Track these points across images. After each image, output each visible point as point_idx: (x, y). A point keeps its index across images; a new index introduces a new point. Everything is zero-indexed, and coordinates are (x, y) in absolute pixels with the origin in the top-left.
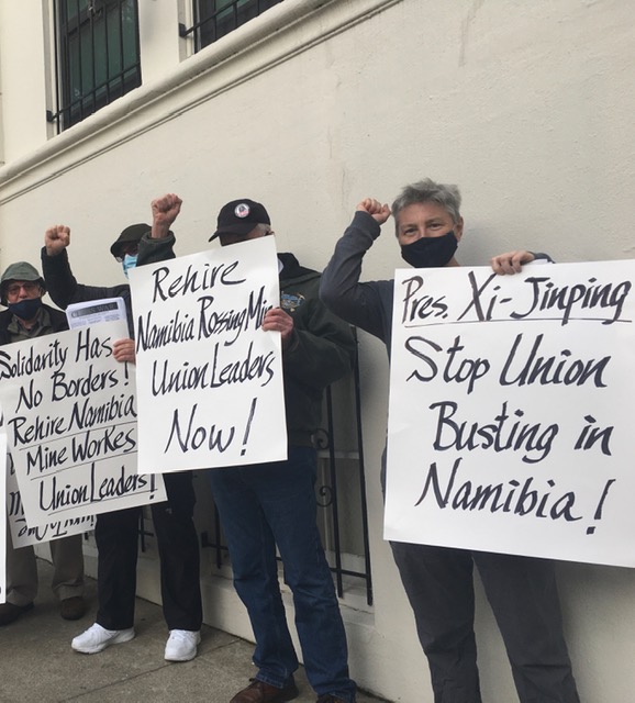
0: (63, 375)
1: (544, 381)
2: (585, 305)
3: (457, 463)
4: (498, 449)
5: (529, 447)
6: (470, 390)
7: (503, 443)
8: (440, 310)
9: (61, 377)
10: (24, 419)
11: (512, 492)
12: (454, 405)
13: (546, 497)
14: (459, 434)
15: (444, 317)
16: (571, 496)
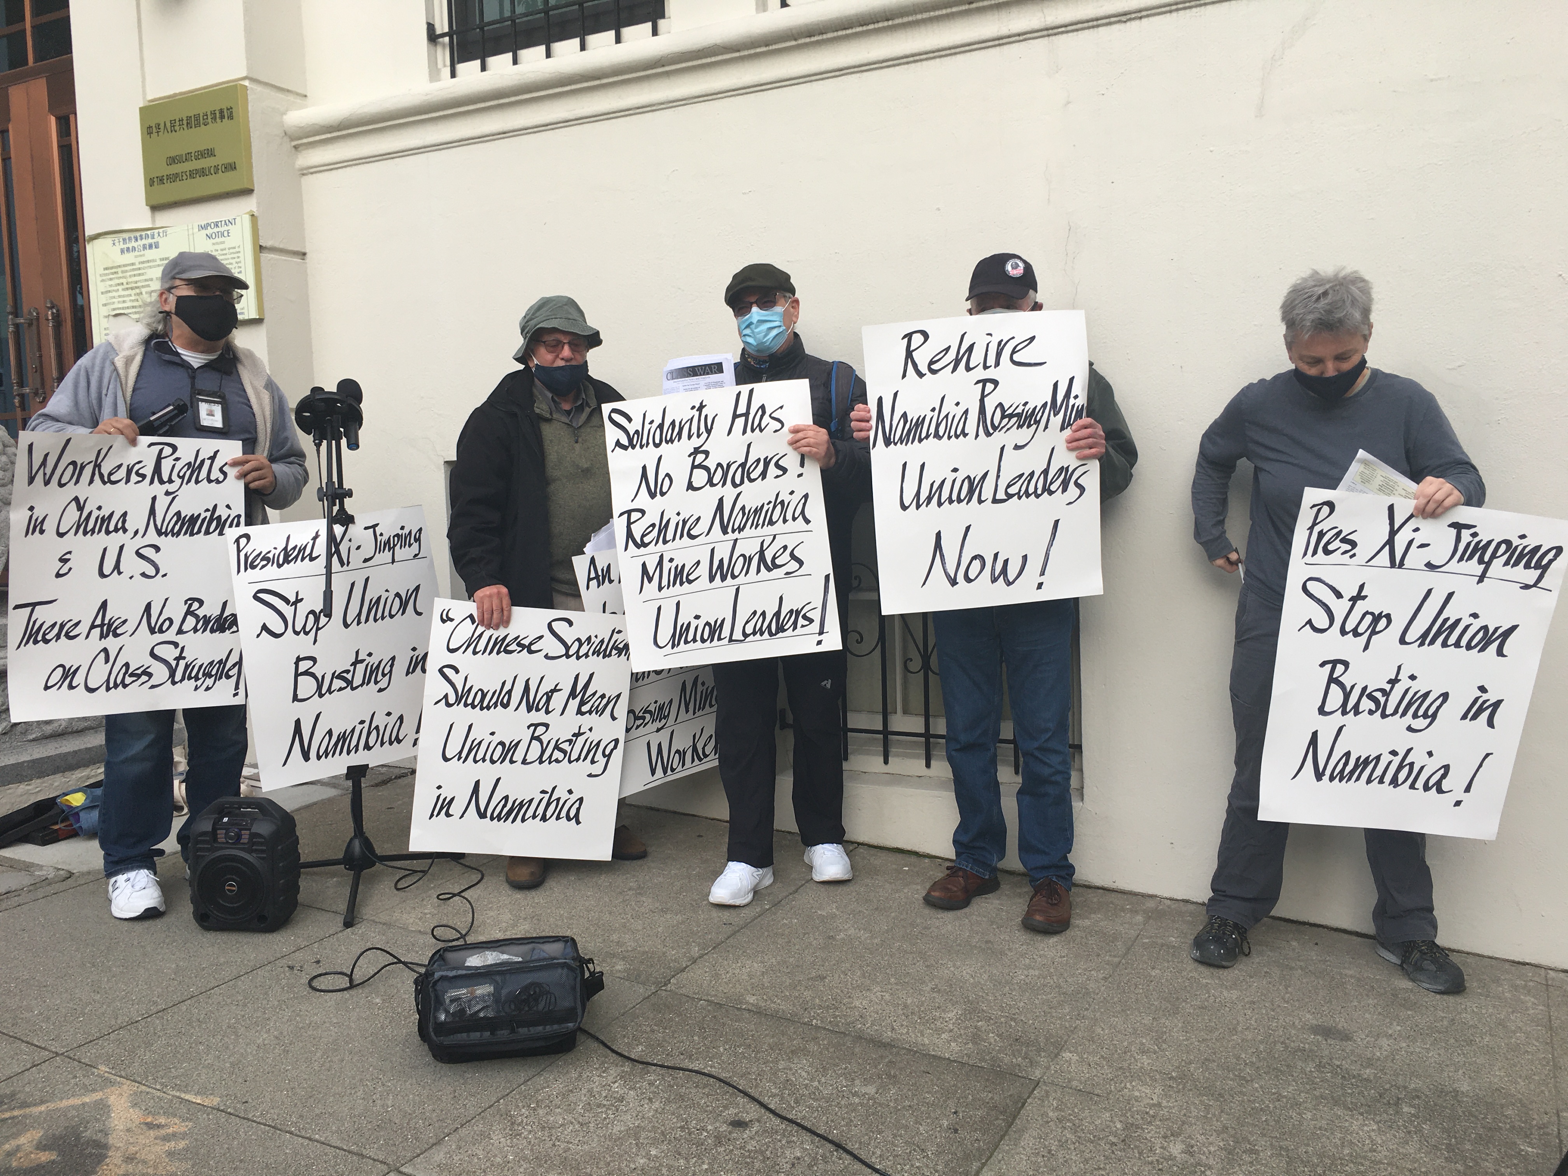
0: (707, 453)
1: (1445, 645)
2: (1506, 563)
3: (1340, 730)
4: (1384, 716)
5: (1415, 716)
6: (1366, 647)
7: (1389, 711)
8: (1349, 547)
9: (703, 456)
10: (643, 512)
11: (1390, 762)
12: (1346, 664)
13: (1422, 768)
14: (1347, 696)
15: (1351, 557)
16: (1447, 768)
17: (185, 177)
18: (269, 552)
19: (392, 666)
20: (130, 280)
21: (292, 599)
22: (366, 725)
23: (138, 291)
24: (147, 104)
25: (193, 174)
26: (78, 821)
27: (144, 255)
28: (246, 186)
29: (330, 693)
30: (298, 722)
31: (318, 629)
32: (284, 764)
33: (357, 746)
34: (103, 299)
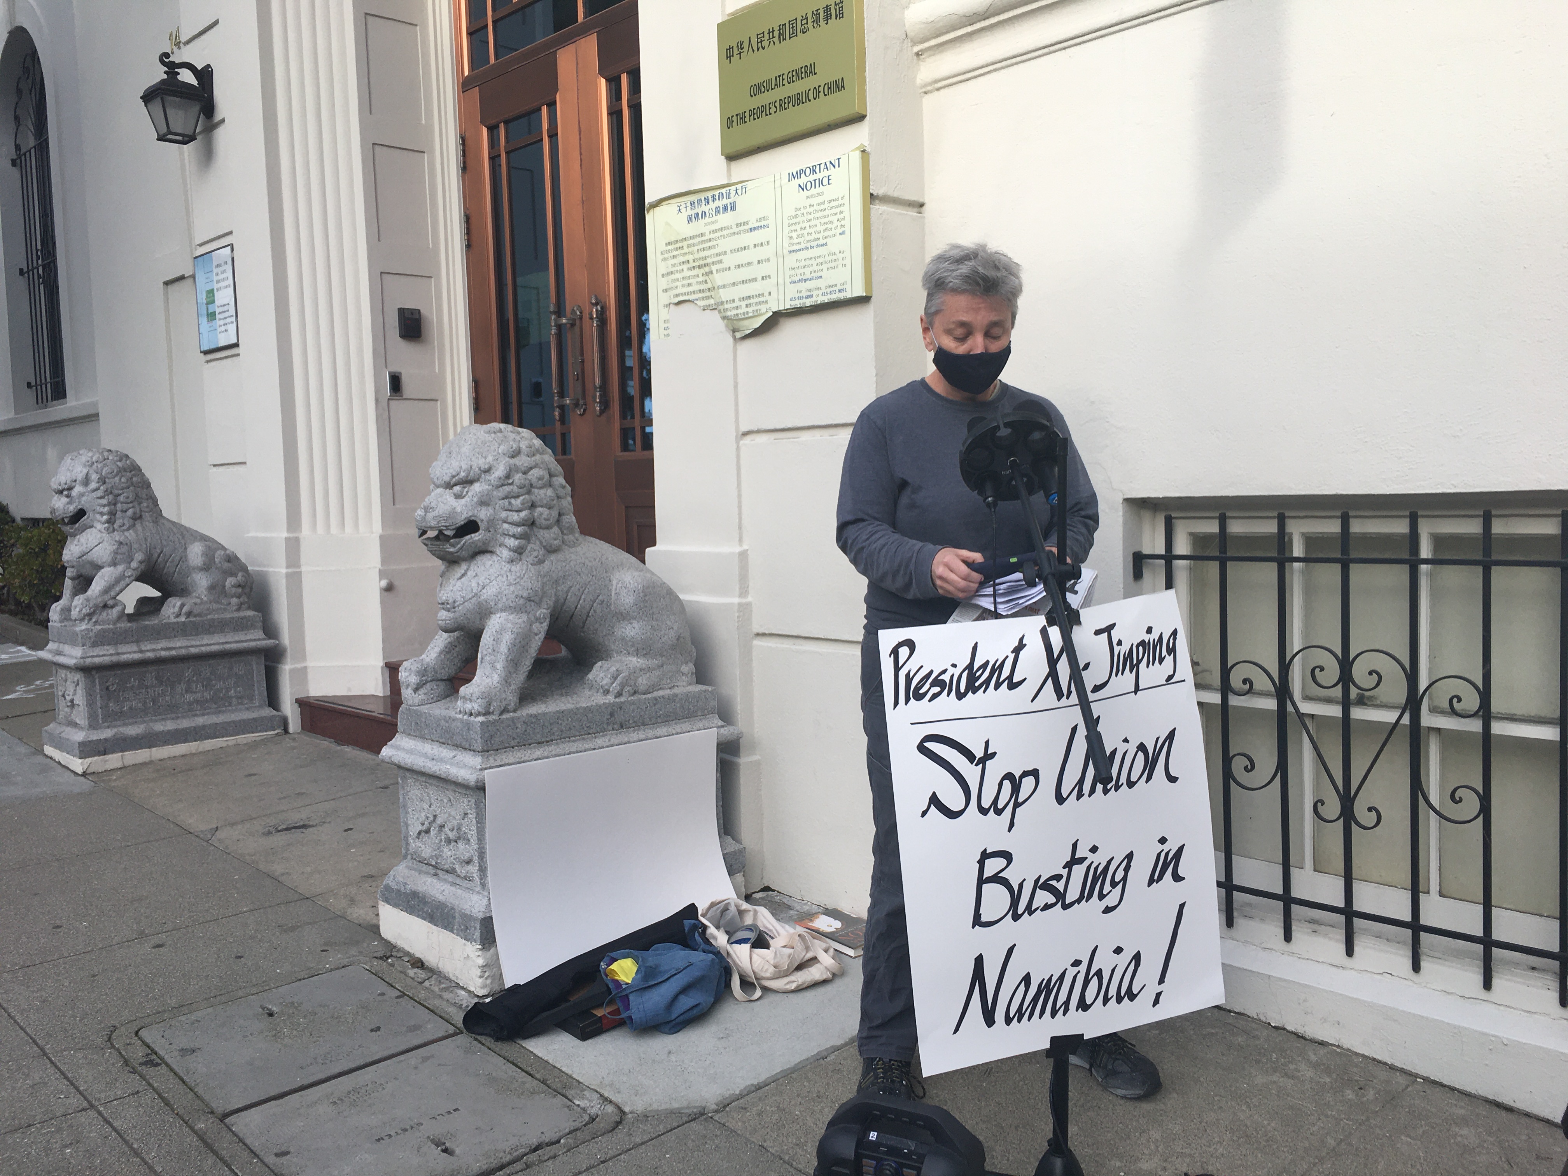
17: (773, 109)
18: (944, 672)
19: (1127, 869)
20: (697, 256)
21: (979, 753)
22: (1083, 968)
23: (707, 269)
24: (726, 18)
25: (783, 104)
26: (627, 1007)
27: (716, 221)
28: (857, 109)
29: (1030, 914)
30: (979, 960)
31: (1017, 805)
32: (956, 1030)
33: (1067, 1003)
34: (664, 283)
